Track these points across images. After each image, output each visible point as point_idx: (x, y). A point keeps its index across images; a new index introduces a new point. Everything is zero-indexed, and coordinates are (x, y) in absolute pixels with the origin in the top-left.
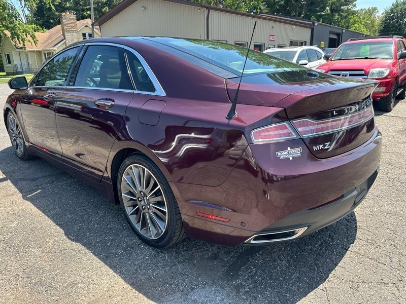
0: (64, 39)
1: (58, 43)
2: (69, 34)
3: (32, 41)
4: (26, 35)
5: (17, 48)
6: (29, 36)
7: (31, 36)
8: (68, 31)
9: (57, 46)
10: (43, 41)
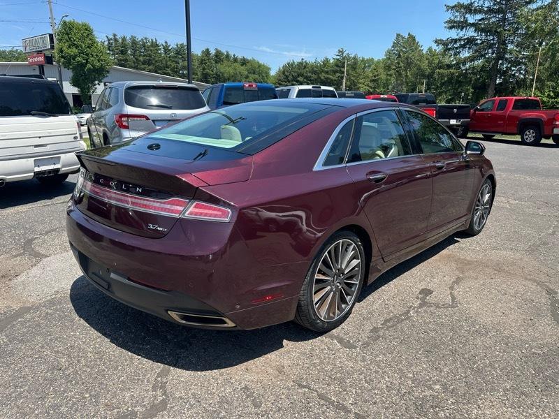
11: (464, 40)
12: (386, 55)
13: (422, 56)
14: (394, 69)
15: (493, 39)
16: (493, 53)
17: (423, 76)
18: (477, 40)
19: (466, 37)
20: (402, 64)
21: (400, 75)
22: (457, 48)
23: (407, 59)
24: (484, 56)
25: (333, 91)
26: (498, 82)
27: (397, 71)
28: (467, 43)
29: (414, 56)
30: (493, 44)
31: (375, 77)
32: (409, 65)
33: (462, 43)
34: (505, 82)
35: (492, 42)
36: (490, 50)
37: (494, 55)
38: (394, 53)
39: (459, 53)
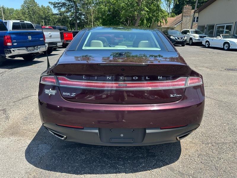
0: (182, 20)
1: (178, 23)
2: (185, 18)
3: (165, 23)
4: (163, 19)
5: (158, 26)
6: (164, 20)
7: (165, 20)
8: (185, 16)
9: (177, 25)
10: (171, 22)
11: (61, 3)
12: (21, 7)
13: (39, 9)
14: (27, 14)
15: (73, 4)
16: (74, 10)
17: (42, 18)
18: (66, 4)
19: (62, 2)
20: (31, 12)
21: (31, 17)
22: (59, 7)
23: (33, 9)
24: (70, 11)
25: (31, 24)
26: (78, 22)
27: (30, 16)
28: (63, 5)
29: (36, 9)
30: (73, 6)
31: (19, 17)
32: (34, 13)
33: (61, 5)
34: (81, 22)
35: (72, 5)
36: (72, 9)
37: (75, 11)
38: (26, 7)
39: (60, 9)
